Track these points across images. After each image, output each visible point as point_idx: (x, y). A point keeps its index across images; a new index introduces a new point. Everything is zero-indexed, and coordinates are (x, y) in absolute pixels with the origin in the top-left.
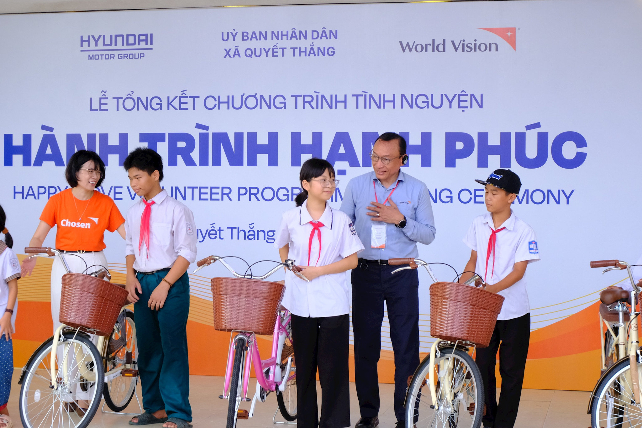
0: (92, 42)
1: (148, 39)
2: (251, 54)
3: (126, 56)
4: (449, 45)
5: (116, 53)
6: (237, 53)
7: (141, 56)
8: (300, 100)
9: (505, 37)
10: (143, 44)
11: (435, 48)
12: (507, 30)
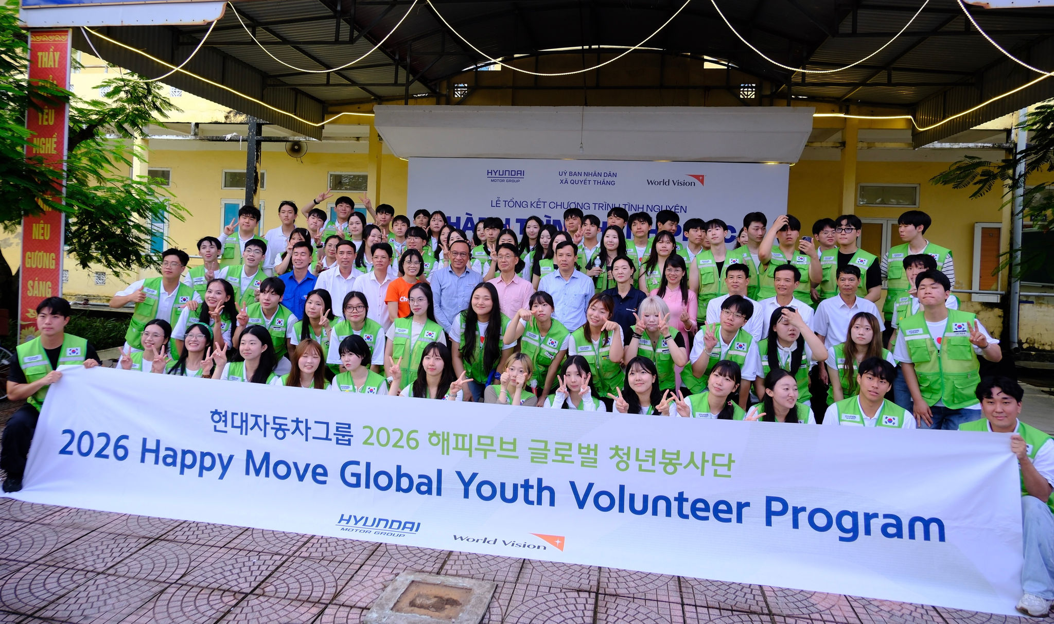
0: (493, 173)
1: (522, 173)
2: (573, 182)
3: (510, 181)
4: (671, 182)
5: (505, 179)
6: (566, 182)
7: (518, 181)
8: (597, 206)
9: (699, 180)
10: (519, 175)
11: (664, 183)
12: (700, 176)
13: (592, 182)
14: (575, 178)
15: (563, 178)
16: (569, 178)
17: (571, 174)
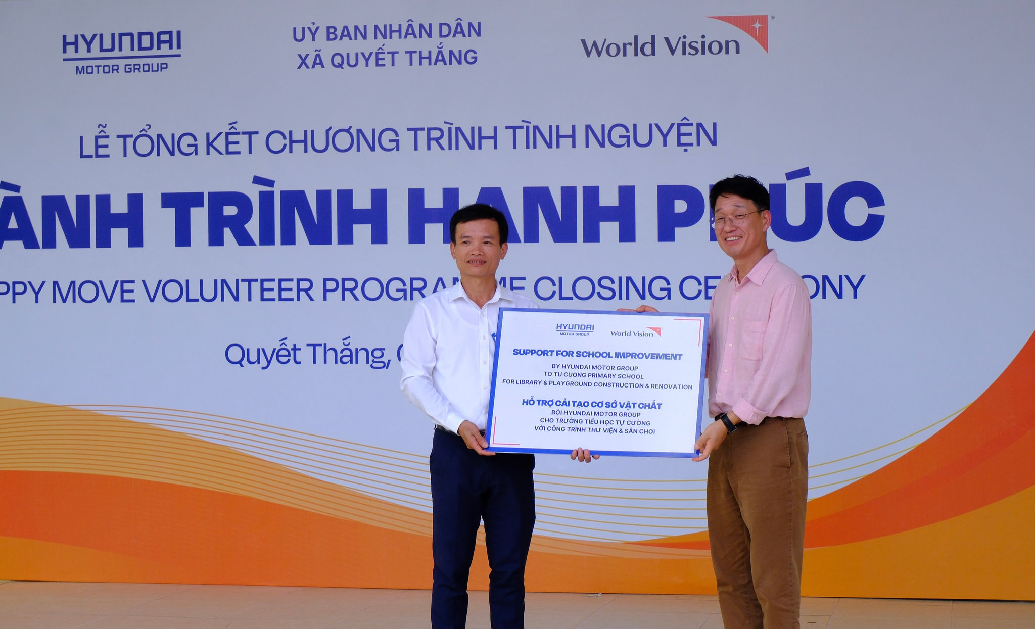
0: (82, 45)
1: (172, 39)
2: (341, 62)
3: (137, 68)
4: (661, 45)
5: (122, 63)
6: (318, 61)
7: (163, 67)
8: (422, 136)
9: (751, 31)
10: (165, 48)
11: (639, 50)
12: (752, 19)
13: (402, 59)
14: (345, 46)
15: (308, 47)
16: (328, 49)
17: (331, 34)
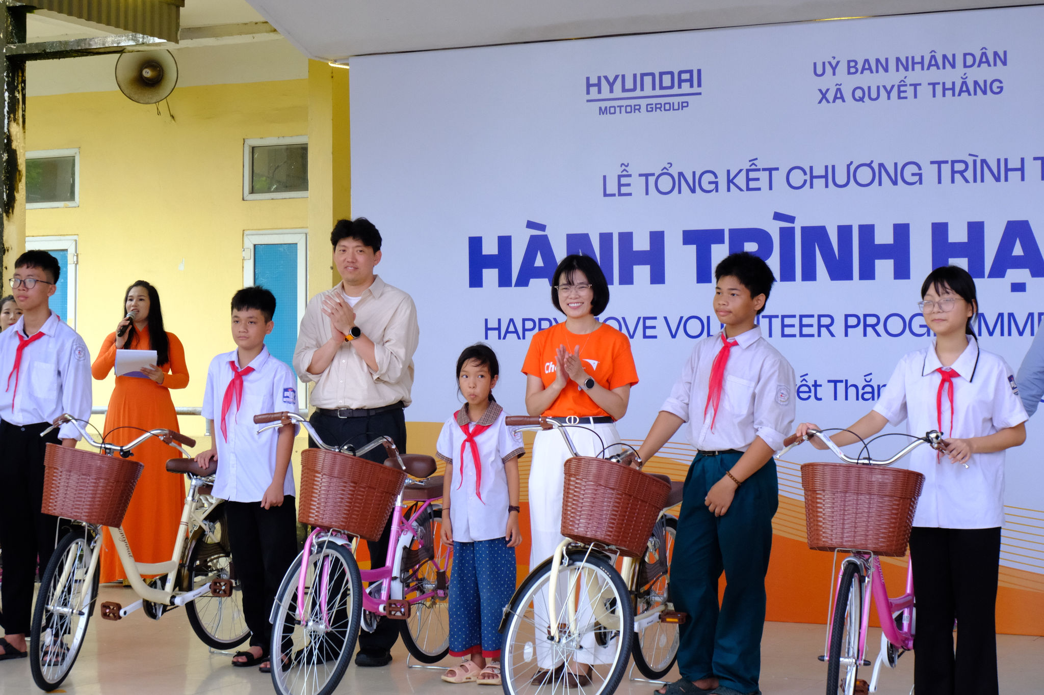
0: (605, 86)
1: (693, 77)
2: (862, 95)
3: (659, 107)
5: (643, 103)
6: (839, 95)
7: (683, 106)
10: (686, 87)
13: (925, 91)
14: (866, 80)
15: (828, 82)
16: (849, 83)
17: (852, 67)
